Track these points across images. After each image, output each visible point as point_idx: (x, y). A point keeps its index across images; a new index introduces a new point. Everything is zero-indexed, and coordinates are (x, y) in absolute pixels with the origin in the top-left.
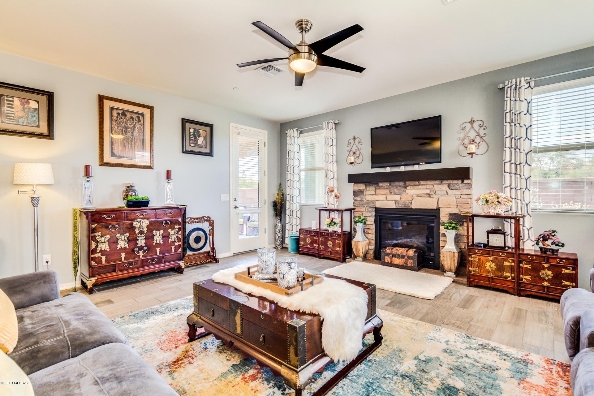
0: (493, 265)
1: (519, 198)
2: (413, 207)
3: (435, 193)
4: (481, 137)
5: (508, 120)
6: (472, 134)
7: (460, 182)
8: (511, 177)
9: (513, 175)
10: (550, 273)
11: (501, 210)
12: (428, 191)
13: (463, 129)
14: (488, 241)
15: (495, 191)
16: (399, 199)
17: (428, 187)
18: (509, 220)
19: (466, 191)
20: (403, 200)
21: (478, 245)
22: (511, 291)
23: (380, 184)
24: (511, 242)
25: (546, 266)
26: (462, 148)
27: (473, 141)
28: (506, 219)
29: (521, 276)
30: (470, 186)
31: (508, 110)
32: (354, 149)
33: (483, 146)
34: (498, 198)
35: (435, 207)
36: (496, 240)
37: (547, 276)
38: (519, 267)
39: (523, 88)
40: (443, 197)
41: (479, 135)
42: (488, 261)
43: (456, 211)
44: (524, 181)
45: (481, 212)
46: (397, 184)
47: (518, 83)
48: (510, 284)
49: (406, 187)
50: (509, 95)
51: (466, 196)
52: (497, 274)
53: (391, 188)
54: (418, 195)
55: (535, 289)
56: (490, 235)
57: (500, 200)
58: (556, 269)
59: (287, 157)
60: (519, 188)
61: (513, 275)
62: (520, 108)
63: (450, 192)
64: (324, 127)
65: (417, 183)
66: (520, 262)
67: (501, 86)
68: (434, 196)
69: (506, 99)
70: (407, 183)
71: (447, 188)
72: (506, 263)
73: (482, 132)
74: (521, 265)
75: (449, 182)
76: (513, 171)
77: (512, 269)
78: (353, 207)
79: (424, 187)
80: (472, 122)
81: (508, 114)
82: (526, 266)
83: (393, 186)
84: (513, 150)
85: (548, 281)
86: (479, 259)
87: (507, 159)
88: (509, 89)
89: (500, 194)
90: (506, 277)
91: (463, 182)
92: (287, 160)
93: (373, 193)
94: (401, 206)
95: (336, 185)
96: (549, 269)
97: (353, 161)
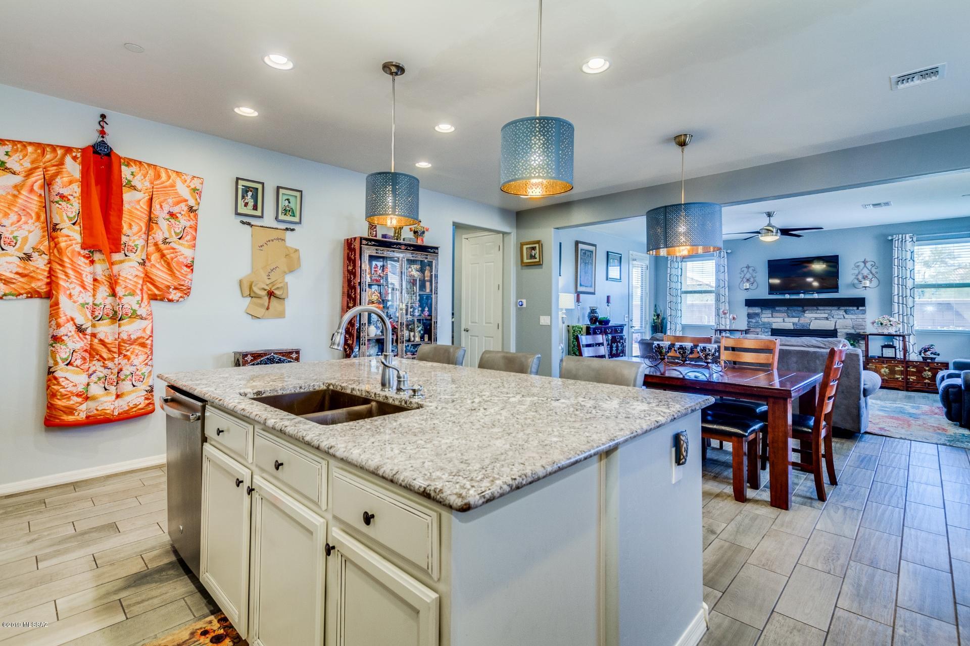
0: (887, 370)
1: (905, 321)
2: (811, 328)
3: (833, 317)
4: (873, 274)
5: (896, 264)
6: (865, 272)
7: (855, 308)
8: (899, 306)
9: (901, 305)
10: (930, 373)
11: (892, 331)
12: (826, 315)
13: (858, 266)
14: (882, 354)
15: (887, 317)
16: (797, 321)
17: (826, 312)
18: (898, 338)
19: (861, 316)
20: (801, 322)
21: (873, 357)
22: (901, 388)
23: (777, 308)
24: (900, 355)
25: (927, 369)
26: (856, 281)
27: (867, 277)
28: (895, 337)
29: (909, 377)
30: (864, 312)
31: (896, 257)
32: (748, 276)
33: (875, 281)
34: (890, 321)
35: (833, 328)
36: (889, 353)
37: (928, 375)
38: (907, 371)
39: (908, 242)
40: (841, 320)
41: (871, 273)
42: (883, 368)
43: (852, 331)
44: (909, 309)
45: (875, 332)
46: (796, 308)
47: (904, 238)
48: (900, 383)
49: (804, 312)
50: (897, 246)
51: (860, 320)
52: (890, 376)
53: (789, 312)
54: (816, 319)
55: (919, 386)
56: (884, 349)
57: (891, 323)
58: (934, 371)
59: (668, 280)
60: (905, 314)
61: (903, 377)
62: (906, 256)
63: (846, 316)
64: (715, 255)
65: (815, 308)
66: (909, 367)
67: (890, 238)
68: (832, 319)
69: (894, 248)
70: (805, 308)
71: (844, 313)
72: (897, 369)
73: (874, 270)
74: (909, 369)
75: (845, 308)
76: (901, 302)
77: (902, 373)
78: (747, 328)
79: (823, 312)
80: (865, 262)
81: (896, 260)
82: (912, 370)
83: (791, 310)
84: (900, 286)
85: (929, 379)
86: (876, 367)
87: (896, 293)
88: (897, 241)
89: (891, 319)
90: (897, 379)
91: (858, 309)
92: (668, 283)
93: (770, 315)
94: (799, 327)
95: (727, 308)
96: (929, 371)
97: (748, 287)
